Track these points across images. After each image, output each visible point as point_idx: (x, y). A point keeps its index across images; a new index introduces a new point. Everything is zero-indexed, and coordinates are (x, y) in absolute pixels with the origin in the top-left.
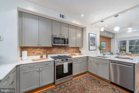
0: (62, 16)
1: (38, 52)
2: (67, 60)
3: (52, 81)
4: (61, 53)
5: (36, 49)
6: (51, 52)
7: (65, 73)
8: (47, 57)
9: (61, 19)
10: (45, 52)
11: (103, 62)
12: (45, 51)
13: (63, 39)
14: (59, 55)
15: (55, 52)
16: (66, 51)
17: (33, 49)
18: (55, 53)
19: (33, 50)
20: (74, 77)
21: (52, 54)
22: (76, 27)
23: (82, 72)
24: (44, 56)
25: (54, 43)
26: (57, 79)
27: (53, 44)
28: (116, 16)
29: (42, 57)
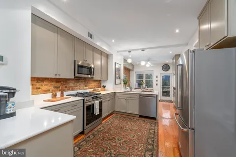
0: (91, 36)
1: (46, 87)
2: (97, 97)
3: (81, 130)
4: (80, 89)
5: (43, 81)
6: (66, 87)
7: (96, 114)
8: (62, 95)
9: (89, 38)
10: (57, 88)
11: (133, 96)
12: (58, 85)
13: (88, 68)
14: (78, 91)
15: (71, 87)
16: (86, 86)
17: (37, 82)
18: (73, 89)
19: (38, 84)
20: (104, 119)
21: (69, 90)
22: (101, 52)
23: (110, 112)
24: (59, 94)
25: (78, 73)
26: (87, 124)
27: (77, 75)
28: (143, 50)
29: (55, 96)
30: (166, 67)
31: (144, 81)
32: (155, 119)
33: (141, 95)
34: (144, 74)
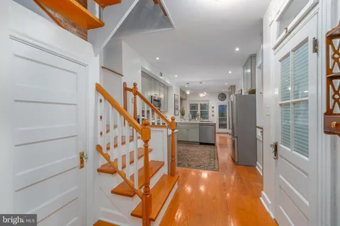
0: (161, 75)
11: (194, 126)
22: (164, 86)
28: (201, 83)
30: (222, 96)
31: (199, 112)
32: (214, 145)
33: (201, 125)
34: (199, 103)
